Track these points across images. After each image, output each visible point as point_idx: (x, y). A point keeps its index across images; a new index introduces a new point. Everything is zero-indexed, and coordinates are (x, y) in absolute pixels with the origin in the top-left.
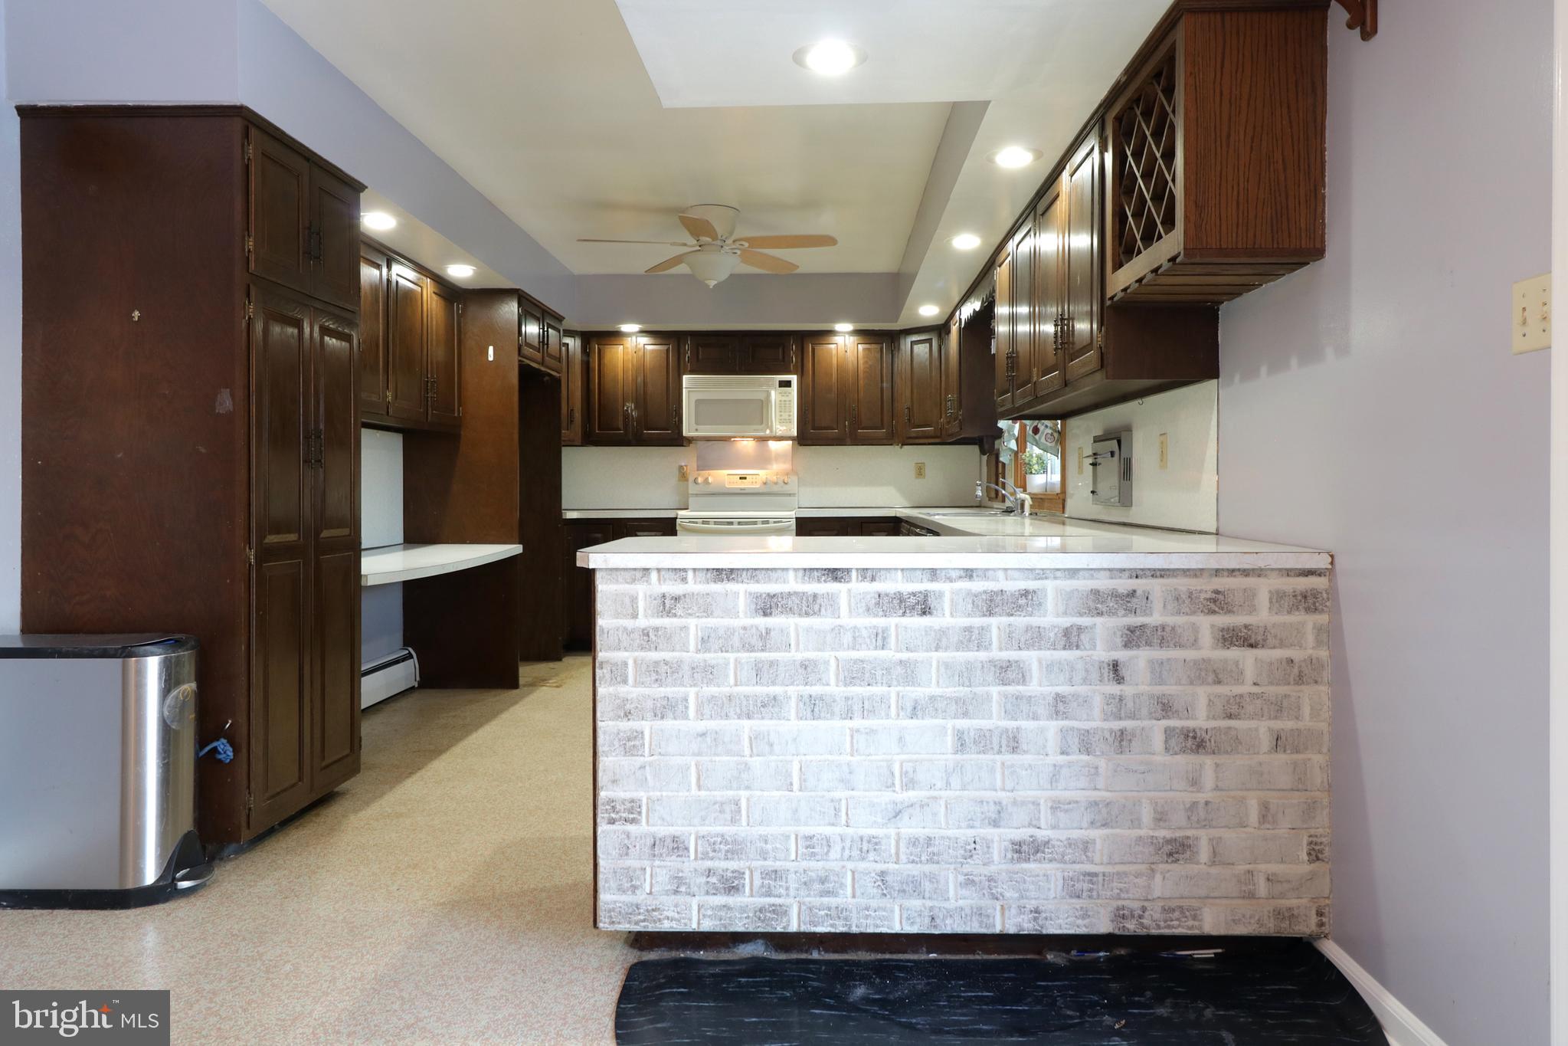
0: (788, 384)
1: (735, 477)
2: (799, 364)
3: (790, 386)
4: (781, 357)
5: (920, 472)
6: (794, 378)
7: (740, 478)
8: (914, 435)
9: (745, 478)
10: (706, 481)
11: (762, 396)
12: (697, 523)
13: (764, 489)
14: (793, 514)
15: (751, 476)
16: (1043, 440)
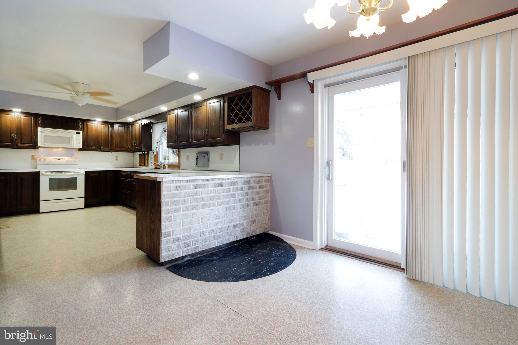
0: (79, 133)
1: (56, 159)
2: (82, 128)
3: (80, 134)
4: (76, 125)
5: (117, 159)
6: (81, 132)
7: (58, 160)
8: (118, 149)
9: (60, 160)
10: (45, 160)
11: (70, 136)
12: (48, 173)
13: (67, 163)
14: (84, 170)
15: (62, 159)
16: (175, 153)
